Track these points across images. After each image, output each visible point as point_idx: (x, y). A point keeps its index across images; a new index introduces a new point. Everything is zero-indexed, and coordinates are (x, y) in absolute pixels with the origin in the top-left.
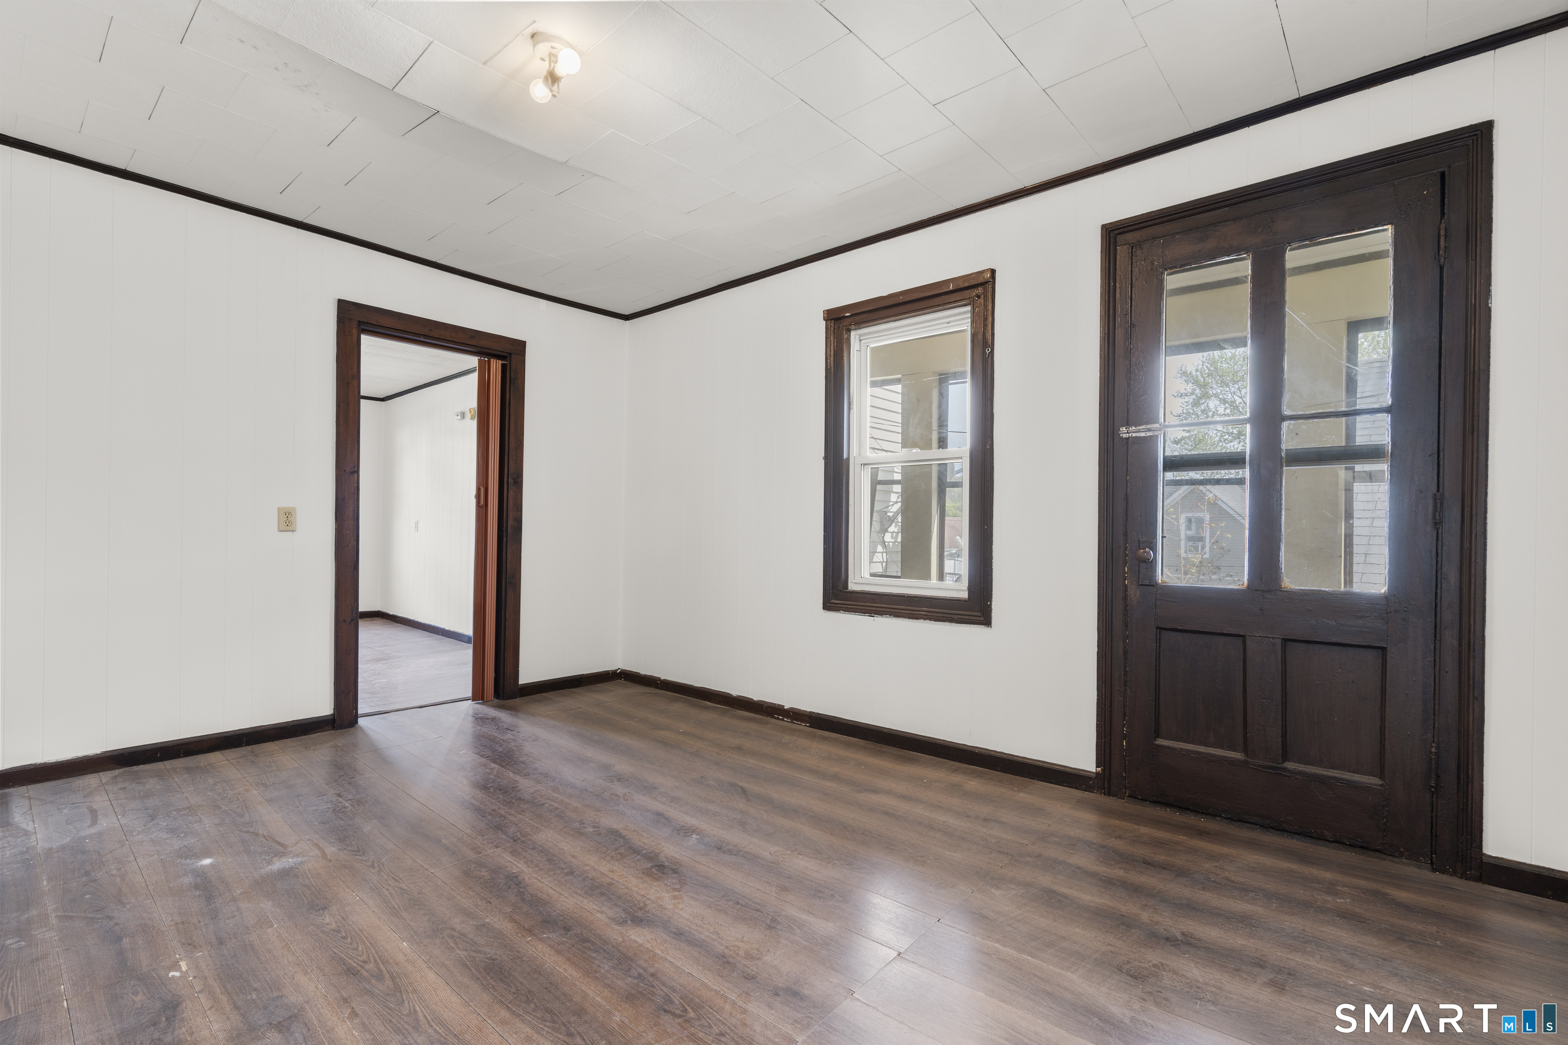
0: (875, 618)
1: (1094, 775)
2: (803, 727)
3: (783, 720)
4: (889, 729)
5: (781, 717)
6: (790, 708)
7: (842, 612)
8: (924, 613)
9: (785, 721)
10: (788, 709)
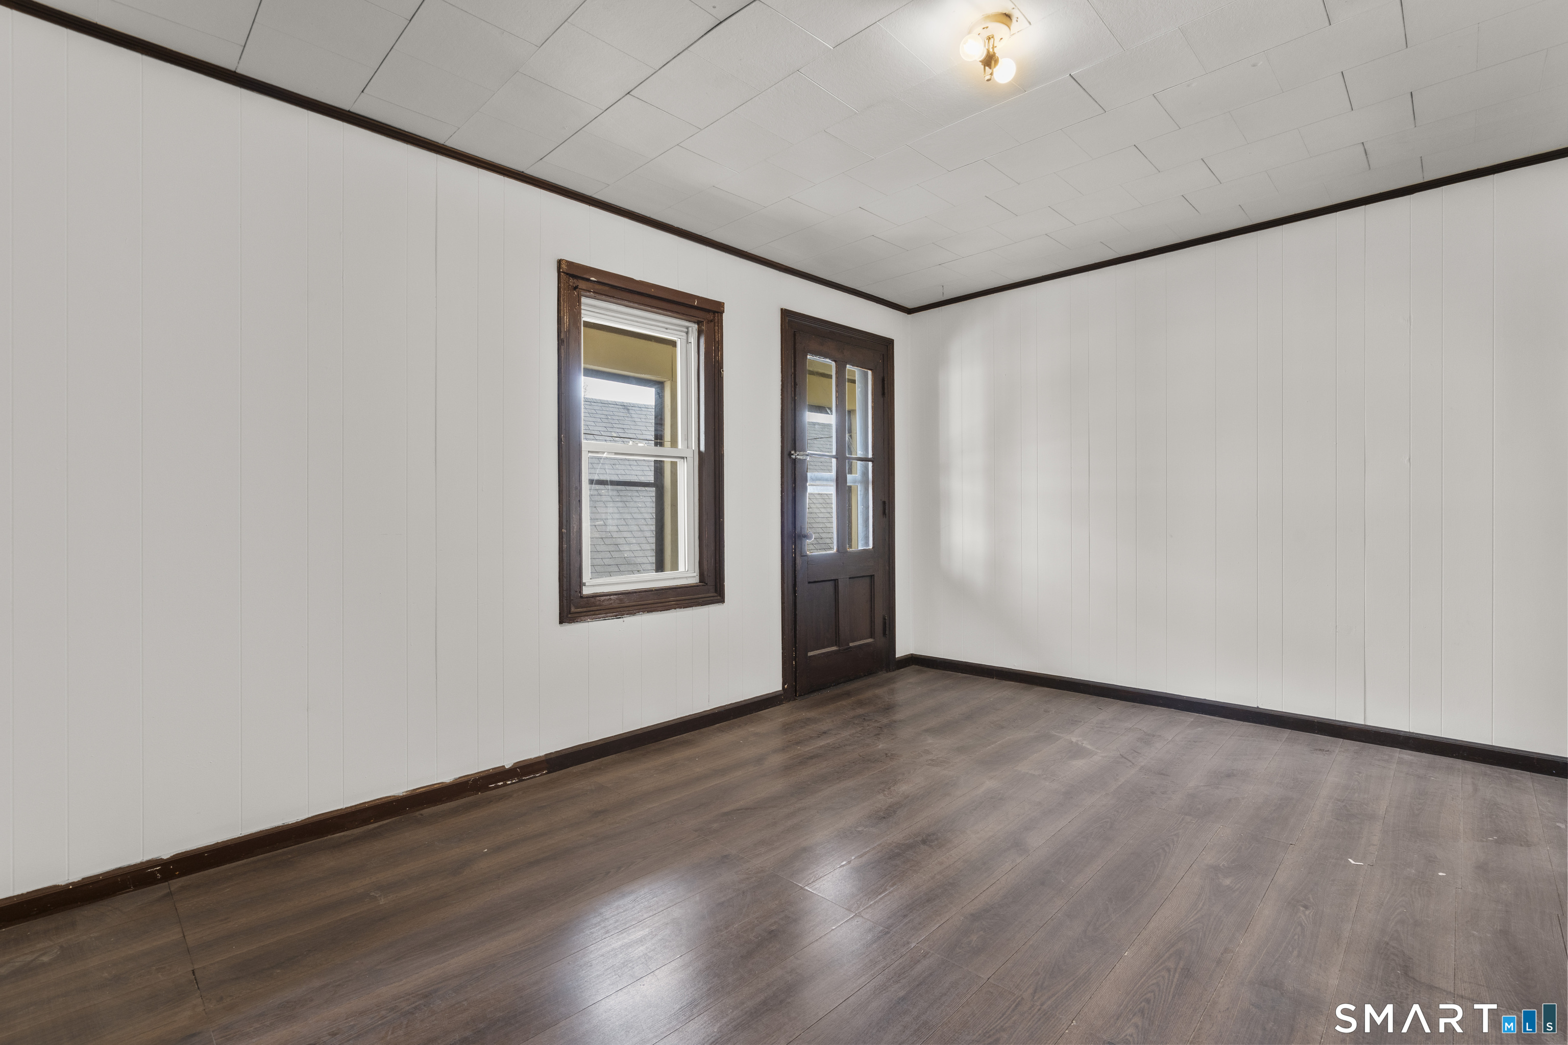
0: (624, 619)
1: (782, 692)
2: (540, 778)
3: (505, 785)
4: (641, 729)
5: (500, 784)
6: (515, 764)
7: (589, 620)
8: (673, 603)
9: (509, 784)
10: (512, 766)
